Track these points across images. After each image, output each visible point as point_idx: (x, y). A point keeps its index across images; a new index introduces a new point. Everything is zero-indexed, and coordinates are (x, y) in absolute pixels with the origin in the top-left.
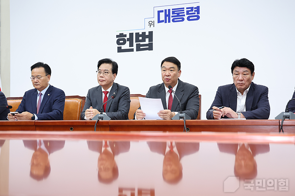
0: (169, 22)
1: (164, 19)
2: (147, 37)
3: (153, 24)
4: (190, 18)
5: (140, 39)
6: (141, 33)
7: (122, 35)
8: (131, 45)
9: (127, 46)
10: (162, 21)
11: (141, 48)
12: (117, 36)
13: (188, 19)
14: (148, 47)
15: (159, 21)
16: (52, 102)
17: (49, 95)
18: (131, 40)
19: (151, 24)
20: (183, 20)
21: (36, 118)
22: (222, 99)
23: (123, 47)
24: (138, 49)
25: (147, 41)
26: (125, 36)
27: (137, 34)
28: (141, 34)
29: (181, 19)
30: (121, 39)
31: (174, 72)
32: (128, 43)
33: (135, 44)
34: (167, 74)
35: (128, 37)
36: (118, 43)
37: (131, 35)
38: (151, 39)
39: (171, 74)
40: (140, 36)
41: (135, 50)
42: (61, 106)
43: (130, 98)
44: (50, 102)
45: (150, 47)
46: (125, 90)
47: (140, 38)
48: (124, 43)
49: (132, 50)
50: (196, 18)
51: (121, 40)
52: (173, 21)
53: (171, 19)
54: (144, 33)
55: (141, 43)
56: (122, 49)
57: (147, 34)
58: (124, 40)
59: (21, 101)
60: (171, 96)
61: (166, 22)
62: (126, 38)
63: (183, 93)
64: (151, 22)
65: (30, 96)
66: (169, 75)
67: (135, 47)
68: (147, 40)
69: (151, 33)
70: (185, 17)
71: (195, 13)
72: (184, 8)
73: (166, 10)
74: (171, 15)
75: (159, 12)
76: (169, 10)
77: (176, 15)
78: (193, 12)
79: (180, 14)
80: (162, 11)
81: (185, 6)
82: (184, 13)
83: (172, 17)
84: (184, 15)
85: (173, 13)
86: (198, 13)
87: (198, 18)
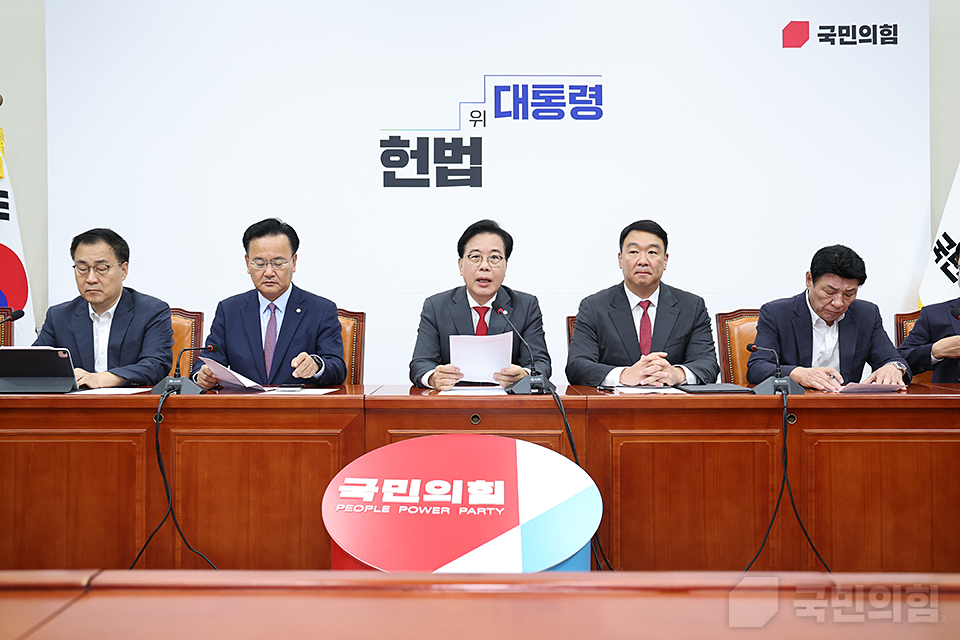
0: (525, 117)
1: (512, 110)
2: (466, 150)
3: (482, 118)
4: (580, 113)
5: (450, 152)
6: (448, 140)
7: (395, 141)
8: (423, 168)
9: (410, 171)
10: (508, 114)
11: (450, 178)
12: (383, 143)
13: (574, 114)
14: (468, 177)
15: (499, 114)
16: (314, 332)
17: (299, 310)
18: (421, 154)
19: (478, 118)
20: (561, 115)
22: (779, 335)
23: (401, 173)
24: (443, 180)
25: (466, 162)
26: (407, 143)
27: (439, 142)
28: (450, 141)
29: (557, 114)
30: (393, 150)
31: (659, 257)
32: (413, 163)
33: (432, 167)
35: (414, 146)
36: (385, 161)
37: (423, 142)
38: (477, 158)
39: (651, 261)
40: (448, 146)
41: (433, 182)
44: (307, 332)
45: (474, 179)
47: (448, 153)
48: (402, 163)
49: (425, 183)
50: (594, 113)
51: (395, 153)
52: (536, 115)
53: (531, 109)
54: (458, 141)
55: (451, 166)
56: (397, 177)
57: (466, 143)
58: (403, 155)
61: (516, 117)
62: (408, 150)
64: (477, 114)
66: (648, 263)
67: (432, 176)
68: (466, 158)
69: (477, 142)
70: (568, 109)
71: (591, 102)
72: (562, 86)
73: (516, 87)
74: (530, 100)
75: (498, 90)
76: (525, 87)
77: (543, 101)
78: (587, 98)
79: (553, 101)
80: (507, 89)
81: (567, 83)
82: (563, 98)
83: (533, 104)
84: (564, 105)
85: (536, 95)
86: (599, 102)
87: (599, 114)
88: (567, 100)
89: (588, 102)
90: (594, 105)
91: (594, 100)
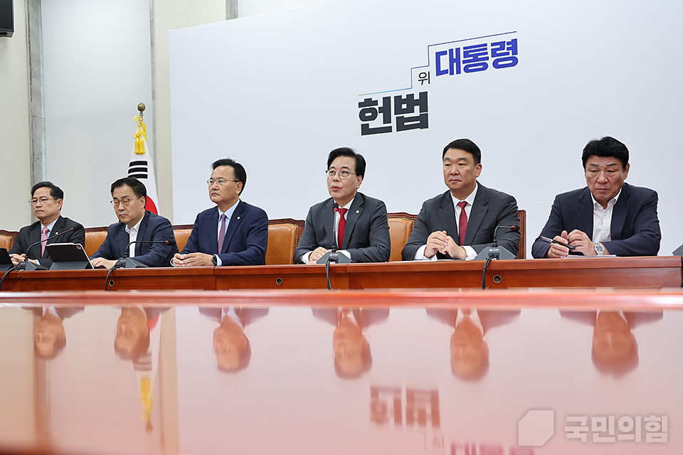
0: (459, 72)
1: (449, 68)
2: (417, 102)
3: (427, 77)
4: (500, 63)
5: (403, 108)
6: (404, 97)
7: (369, 102)
8: (388, 119)
9: (378, 122)
10: (445, 72)
11: (406, 124)
12: (361, 105)
13: (496, 65)
14: (419, 122)
15: (439, 73)
16: (246, 231)
17: (239, 218)
18: (386, 110)
19: (424, 78)
20: (486, 66)
21: (219, 262)
22: (562, 219)
23: (372, 125)
24: (401, 127)
25: (417, 112)
26: (376, 103)
27: (398, 99)
29: (482, 67)
30: (367, 108)
31: (467, 168)
32: (380, 116)
33: (394, 117)
34: (453, 171)
35: (381, 104)
36: (362, 117)
37: (387, 100)
38: (424, 108)
39: (460, 171)
40: (404, 101)
41: (394, 128)
42: (261, 240)
43: (389, 220)
44: (241, 231)
45: (423, 122)
46: (377, 206)
47: (404, 106)
48: (373, 118)
49: (389, 130)
50: (511, 62)
51: (368, 111)
52: (466, 70)
53: (463, 66)
54: (410, 96)
55: (406, 116)
56: (370, 127)
57: (417, 97)
58: (374, 112)
59: (189, 231)
60: (463, 213)
61: (452, 73)
62: (377, 107)
63: (486, 208)
64: (423, 75)
65: (207, 220)
66: (457, 172)
67: (393, 124)
68: (417, 108)
69: (424, 96)
70: (490, 62)
71: (508, 54)
72: (486, 45)
73: (451, 51)
74: (462, 58)
75: (438, 55)
76: (458, 50)
77: (472, 58)
78: (505, 51)
79: (479, 57)
80: (445, 53)
81: (489, 41)
82: (487, 53)
83: (464, 62)
84: (487, 58)
85: (466, 55)
86: (515, 52)
87: (515, 62)
88: (489, 55)
89: (506, 54)
90: (511, 55)
91: (511, 52)
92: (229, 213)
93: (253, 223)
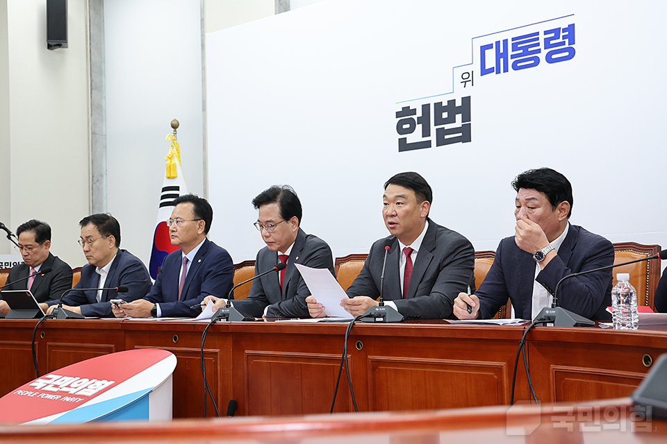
0: (506, 70)
1: (495, 66)
2: (459, 110)
3: (470, 78)
4: (554, 57)
5: (443, 117)
6: (445, 104)
7: (407, 111)
8: (426, 132)
9: (416, 136)
10: (491, 70)
11: (446, 137)
12: (398, 114)
13: (549, 59)
14: (461, 134)
15: (484, 71)
17: (200, 261)
18: (424, 120)
19: (467, 79)
20: (537, 62)
21: (159, 312)
23: (410, 138)
24: (441, 142)
25: (459, 122)
26: (414, 112)
27: (438, 106)
28: (446, 104)
29: (533, 62)
30: (405, 120)
32: (419, 128)
33: (433, 129)
35: (419, 113)
36: (400, 130)
37: (426, 108)
38: (466, 117)
39: (398, 211)
40: (445, 109)
41: (434, 143)
45: (465, 135)
47: (445, 115)
49: (427, 145)
50: (567, 54)
52: (515, 67)
53: (511, 62)
54: (452, 102)
55: (447, 127)
56: (408, 142)
57: (459, 103)
58: (412, 122)
60: (408, 261)
61: (498, 72)
62: (415, 117)
63: (431, 255)
64: (466, 76)
67: (433, 138)
68: (459, 117)
69: (467, 101)
70: (542, 56)
71: (564, 43)
72: (538, 33)
73: (498, 43)
74: (510, 53)
75: (484, 49)
76: (505, 41)
77: (521, 51)
78: (561, 40)
79: (530, 50)
80: (490, 46)
81: (542, 29)
82: (538, 44)
83: (513, 57)
84: (539, 51)
85: (515, 48)
86: (572, 41)
87: (572, 53)
88: (542, 46)
89: (562, 44)
90: (567, 45)
91: (567, 41)
92: (191, 256)
93: (210, 267)
